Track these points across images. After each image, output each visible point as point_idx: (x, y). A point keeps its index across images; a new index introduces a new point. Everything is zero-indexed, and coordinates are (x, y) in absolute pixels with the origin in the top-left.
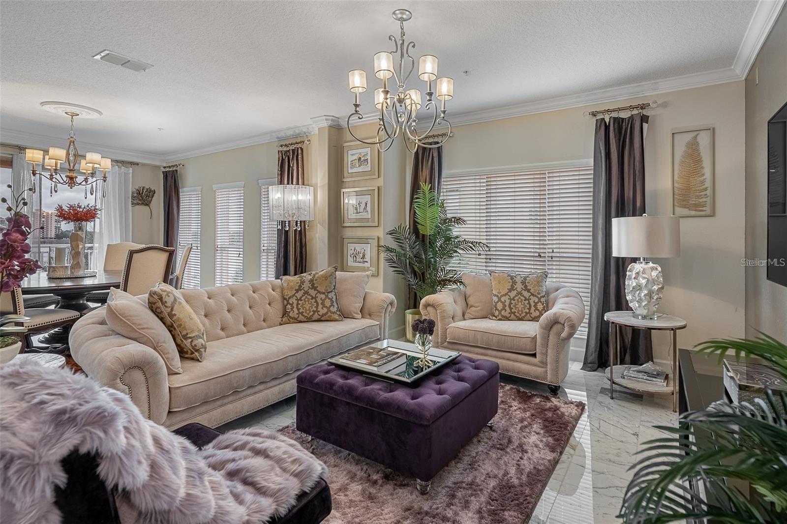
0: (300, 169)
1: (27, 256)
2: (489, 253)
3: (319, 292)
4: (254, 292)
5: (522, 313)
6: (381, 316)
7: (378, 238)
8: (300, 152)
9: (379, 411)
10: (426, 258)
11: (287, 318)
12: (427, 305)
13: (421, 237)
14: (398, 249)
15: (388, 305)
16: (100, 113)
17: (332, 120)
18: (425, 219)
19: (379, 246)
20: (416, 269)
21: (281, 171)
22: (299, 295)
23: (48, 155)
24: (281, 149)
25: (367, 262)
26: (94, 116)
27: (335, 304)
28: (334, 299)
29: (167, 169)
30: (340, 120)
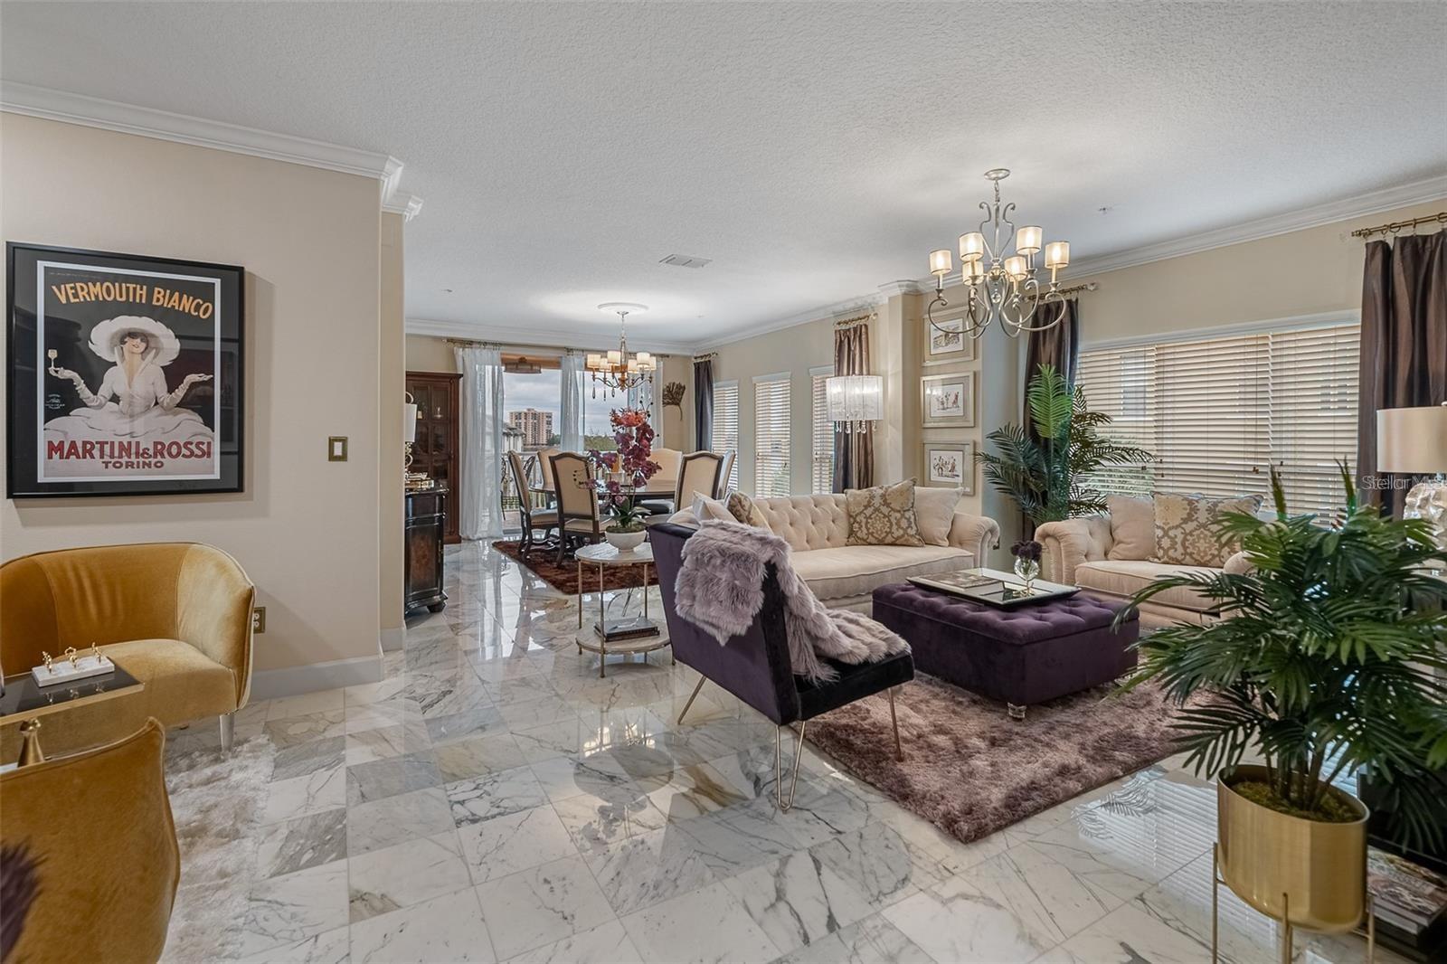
0: (864, 353)
1: (647, 459)
2: (1161, 466)
3: (892, 509)
4: (816, 506)
5: (1206, 555)
6: (977, 547)
7: (975, 444)
8: (863, 330)
9: (965, 629)
10: (1049, 472)
11: (854, 538)
12: (1045, 536)
13: (1042, 441)
14: (1003, 458)
15: (986, 533)
16: (646, 308)
17: (907, 286)
18: (1047, 416)
19: (975, 454)
20: (1033, 487)
21: (839, 356)
22: (868, 512)
23: (606, 357)
24: (838, 328)
25: (958, 476)
26: (641, 312)
27: (913, 525)
28: (912, 520)
29: (699, 360)
30: (918, 284)
